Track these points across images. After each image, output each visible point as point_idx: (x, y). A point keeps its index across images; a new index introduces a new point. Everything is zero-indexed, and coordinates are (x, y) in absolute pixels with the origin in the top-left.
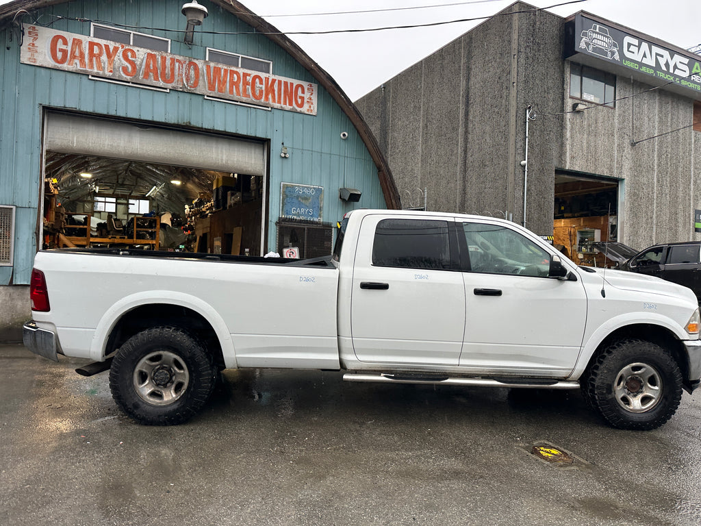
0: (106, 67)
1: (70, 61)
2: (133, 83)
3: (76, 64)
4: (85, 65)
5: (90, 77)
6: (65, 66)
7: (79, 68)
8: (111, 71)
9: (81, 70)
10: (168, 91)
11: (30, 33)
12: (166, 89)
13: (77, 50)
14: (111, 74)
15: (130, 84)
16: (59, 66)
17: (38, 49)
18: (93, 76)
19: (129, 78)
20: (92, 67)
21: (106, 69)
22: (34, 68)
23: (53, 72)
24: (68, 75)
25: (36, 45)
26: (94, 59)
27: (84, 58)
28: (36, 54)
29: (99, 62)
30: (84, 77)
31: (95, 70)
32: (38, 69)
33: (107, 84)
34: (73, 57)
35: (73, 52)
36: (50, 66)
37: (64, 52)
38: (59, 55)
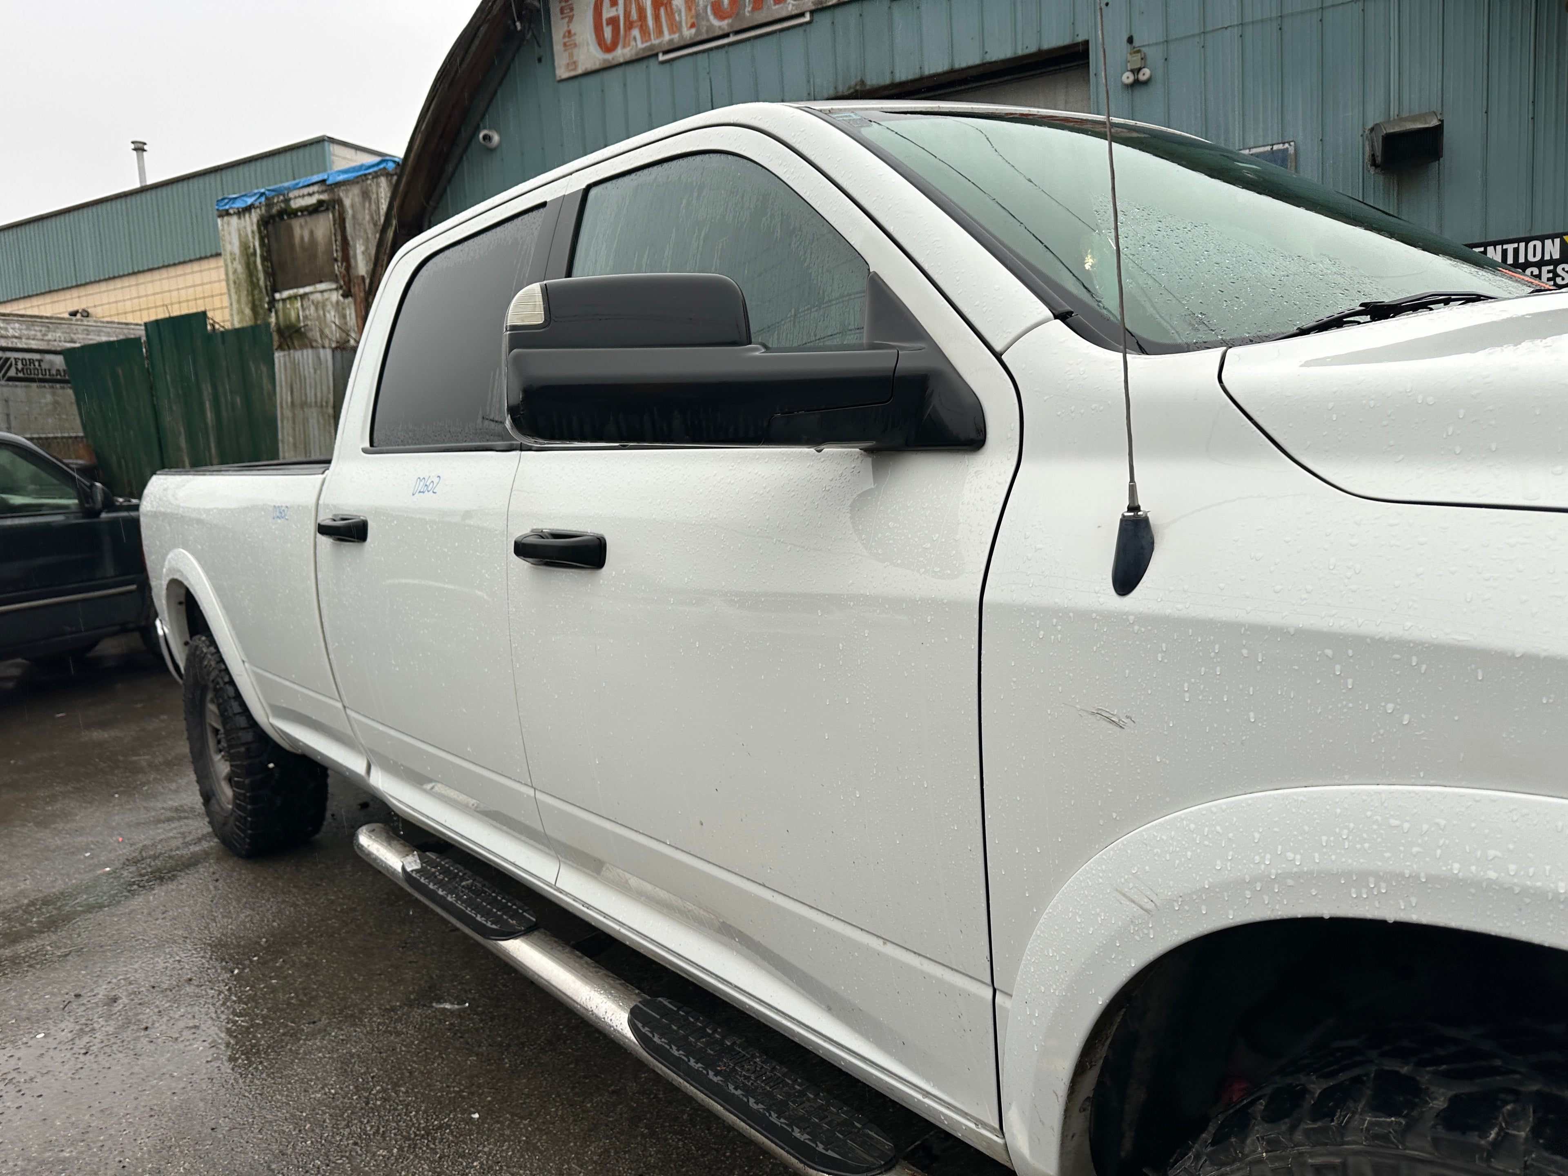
0: (684, 18)
1: (625, 36)
2: (737, 32)
3: (635, 39)
4: (649, 34)
5: (661, 58)
6: (622, 53)
7: (640, 45)
8: (693, 26)
9: (644, 49)
10: (807, 18)
11: (562, 11)
12: (802, 15)
13: (633, 6)
14: (693, 31)
15: (732, 39)
16: (609, 56)
17: (578, 39)
18: (666, 52)
19: (723, 25)
20: (660, 33)
21: (684, 24)
22: (576, 83)
23: (607, 75)
24: (630, 69)
25: (573, 32)
26: (662, 11)
27: (645, 17)
28: (575, 51)
29: (670, 14)
30: (652, 63)
31: (667, 37)
32: (585, 81)
33: (690, 59)
34: (629, 26)
35: (627, 14)
36: (597, 66)
37: (613, 22)
38: (608, 32)
